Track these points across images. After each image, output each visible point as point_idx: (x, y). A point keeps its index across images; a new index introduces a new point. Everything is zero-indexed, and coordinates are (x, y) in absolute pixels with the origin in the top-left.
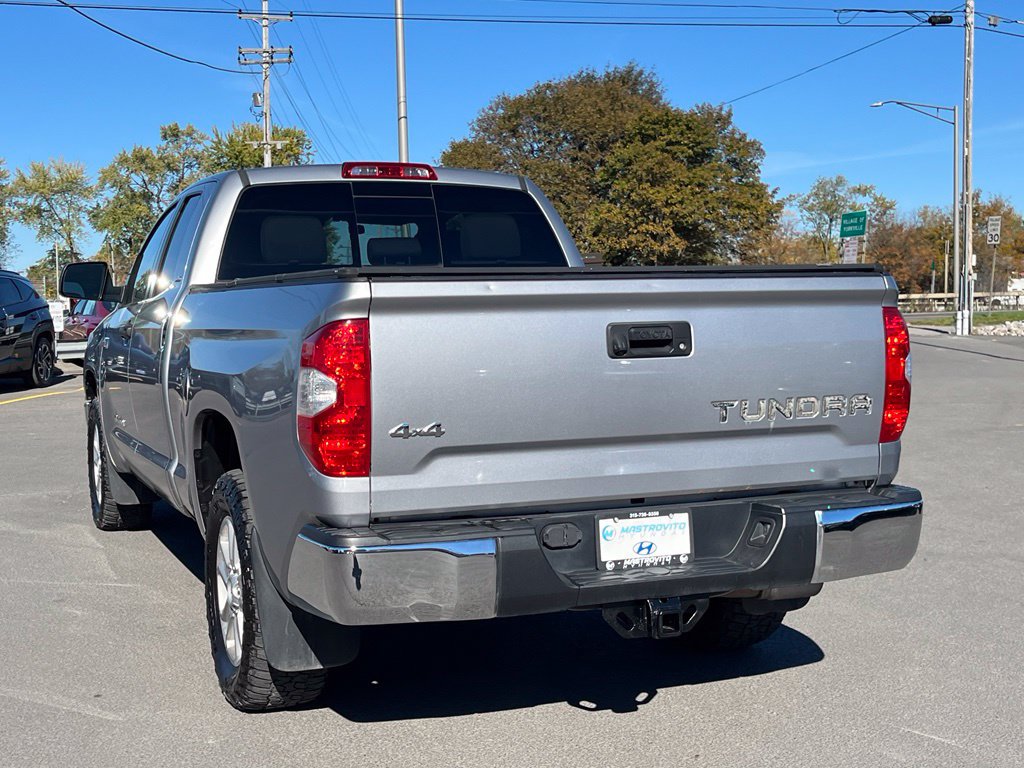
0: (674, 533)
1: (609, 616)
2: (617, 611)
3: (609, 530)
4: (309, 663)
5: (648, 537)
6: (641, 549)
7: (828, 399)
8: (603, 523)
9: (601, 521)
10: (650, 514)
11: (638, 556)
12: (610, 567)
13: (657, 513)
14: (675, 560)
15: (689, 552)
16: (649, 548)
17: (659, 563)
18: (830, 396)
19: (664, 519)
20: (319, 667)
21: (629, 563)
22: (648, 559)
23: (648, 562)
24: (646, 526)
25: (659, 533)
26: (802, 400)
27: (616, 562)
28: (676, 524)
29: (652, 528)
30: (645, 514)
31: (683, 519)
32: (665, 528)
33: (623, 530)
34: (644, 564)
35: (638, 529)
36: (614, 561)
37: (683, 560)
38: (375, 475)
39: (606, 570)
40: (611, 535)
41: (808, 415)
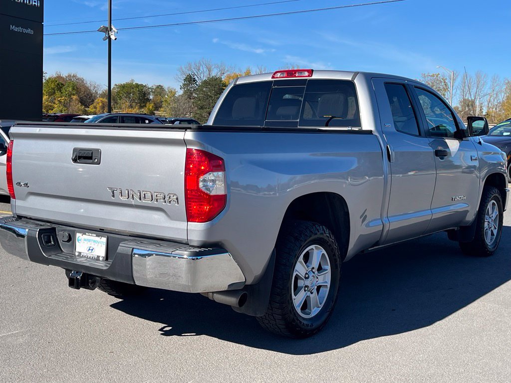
0: (101, 246)
3: (80, 238)
5: (93, 245)
6: (89, 250)
7: (156, 194)
8: (78, 235)
10: (93, 235)
11: (88, 252)
12: (77, 254)
13: (95, 235)
14: (98, 258)
15: (104, 256)
16: (92, 250)
17: (92, 258)
18: (157, 192)
19: (98, 239)
21: (83, 254)
22: (90, 254)
23: (89, 255)
24: (92, 240)
25: (96, 244)
26: (143, 193)
27: (80, 253)
28: (102, 242)
29: (94, 241)
30: (91, 235)
31: (104, 240)
32: (98, 243)
33: (84, 240)
34: (87, 256)
35: (89, 241)
37: (101, 259)
39: (75, 255)
40: (80, 240)
41: (147, 201)
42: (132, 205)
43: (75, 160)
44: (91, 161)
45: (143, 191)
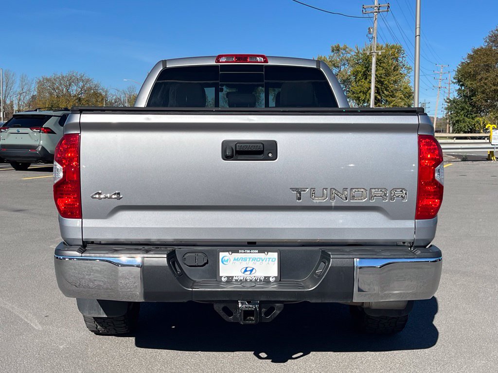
0: (268, 263)
1: (218, 308)
2: (222, 306)
3: (226, 258)
4: (99, 314)
5: (251, 265)
6: (246, 271)
7: (373, 190)
8: (222, 255)
9: (220, 253)
10: (252, 251)
11: (244, 275)
12: (224, 279)
13: (257, 251)
14: (267, 280)
15: (276, 275)
16: (251, 271)
17: (256, 280)
18: (375, 189)
19: (262, 255)
20: (105, 316)
21: (236, 278)
22: (248, 276)
23: (249, 279)
24: (250, 258)
25: (258, 263)
26: (354, 190)
27: (228, 277)
28: (269, 259)
29: (254, 259)
30: (249, 251)
31: (274, 255)
32: (263, 261)
33: (235, 259)
34: (246, 280)
35: (245, 259)
36: (227, 277)
37: (271, 279)
38: (84, 218)
39: (221, 281)
40: (227, 261)
41: (359, 200)
42: (332, 206)
43: (226, 157)
44: (261, 156)
45: (351, 189)
